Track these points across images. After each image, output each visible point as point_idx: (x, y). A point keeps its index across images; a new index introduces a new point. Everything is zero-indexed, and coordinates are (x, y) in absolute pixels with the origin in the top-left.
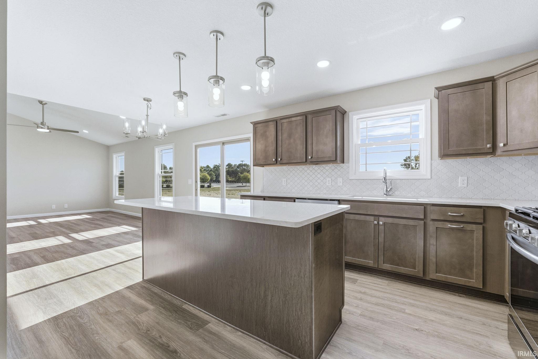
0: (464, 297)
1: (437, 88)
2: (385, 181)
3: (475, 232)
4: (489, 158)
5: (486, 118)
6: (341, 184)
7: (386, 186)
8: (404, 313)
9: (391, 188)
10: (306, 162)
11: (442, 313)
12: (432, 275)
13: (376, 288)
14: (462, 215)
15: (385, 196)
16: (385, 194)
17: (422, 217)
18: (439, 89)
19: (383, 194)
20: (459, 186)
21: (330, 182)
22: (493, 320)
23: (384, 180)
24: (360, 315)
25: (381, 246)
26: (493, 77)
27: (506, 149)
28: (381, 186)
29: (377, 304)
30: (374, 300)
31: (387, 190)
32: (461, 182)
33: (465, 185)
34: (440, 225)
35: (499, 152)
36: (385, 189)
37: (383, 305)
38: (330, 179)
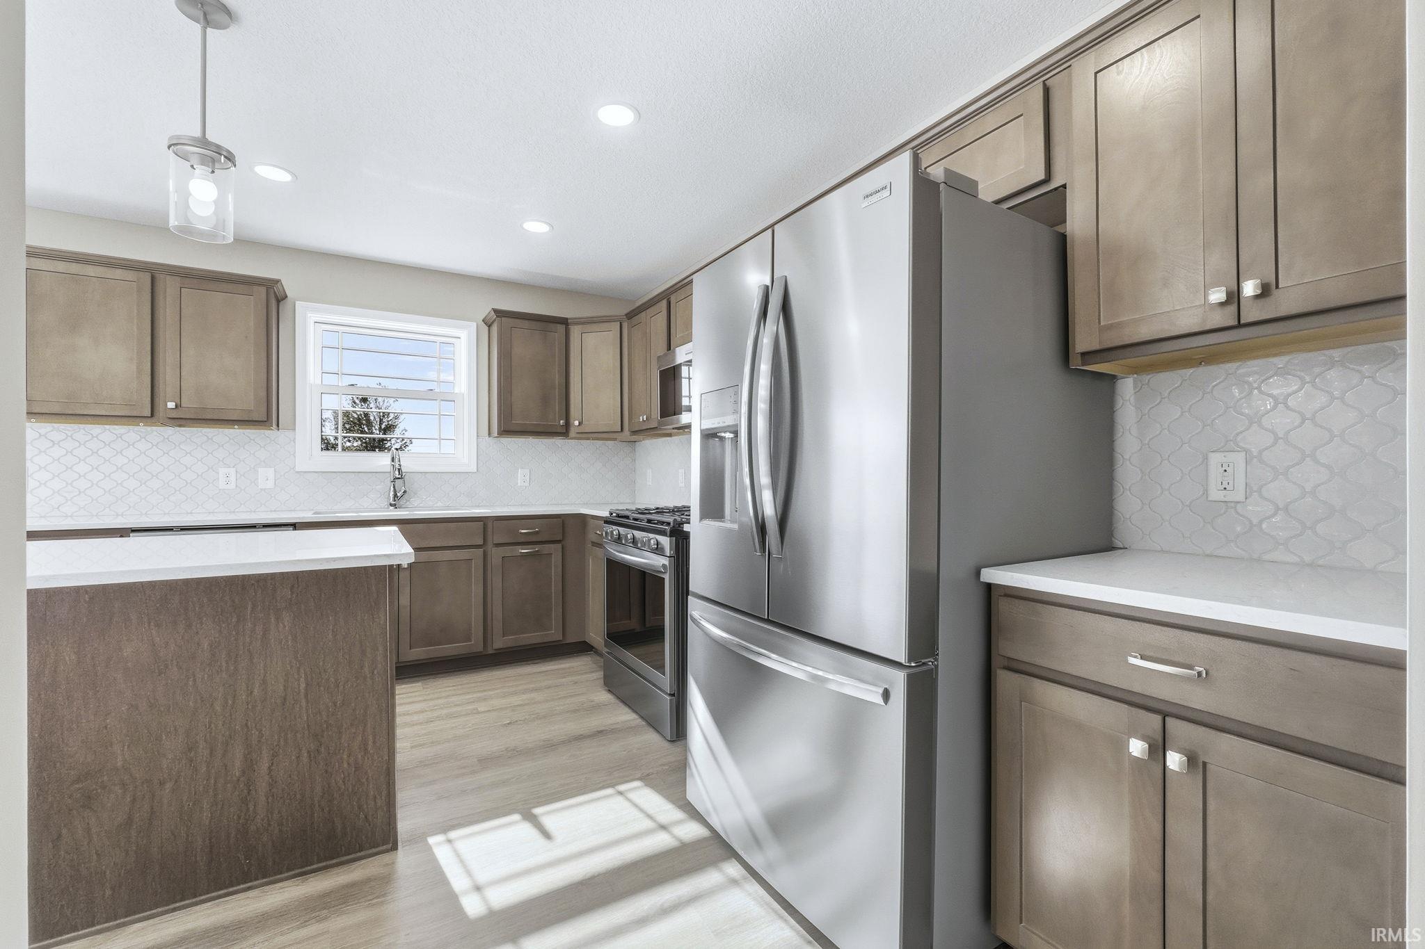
0: (540, 663)
1: (495, 311)
2: (400, 476)
3: (553, 556)
4: (558, 441)
5: (558, 379)
6: (270, 484)
7: (394, 487)
8: (479, 713)
9: (405, 492)
10: (154, 420)
11: (525, 691)
12: (499, 643)
13: (411, 700)
14: (537, 532)
15: (392, 508)
16: (391, 505)
17: (480, 542)
18: (499, 313)
19: (386, 503)
20: (519, 485)
21: (233, 478)
22: (582, 674)
23: (399, 474)
24: (412, 747)
25: (405, 614)
26: (567, 319)
27: (581, 429)
28: (379, 487)
29: (429, 721)
30: (421, 717)
31: (395, 495)
32: (522, 477)
33: (527, 484)
34: (507, 551)
35: (572, 433)
36: (392, 493)
37: (439, 718)
38: (232, 471)
